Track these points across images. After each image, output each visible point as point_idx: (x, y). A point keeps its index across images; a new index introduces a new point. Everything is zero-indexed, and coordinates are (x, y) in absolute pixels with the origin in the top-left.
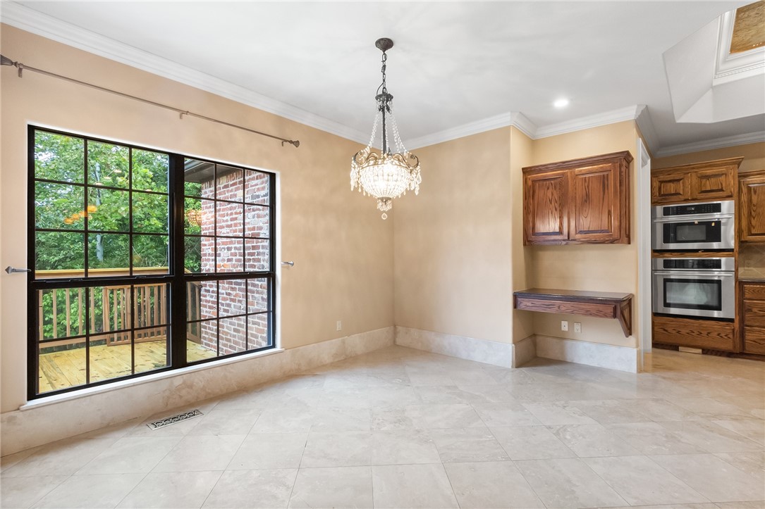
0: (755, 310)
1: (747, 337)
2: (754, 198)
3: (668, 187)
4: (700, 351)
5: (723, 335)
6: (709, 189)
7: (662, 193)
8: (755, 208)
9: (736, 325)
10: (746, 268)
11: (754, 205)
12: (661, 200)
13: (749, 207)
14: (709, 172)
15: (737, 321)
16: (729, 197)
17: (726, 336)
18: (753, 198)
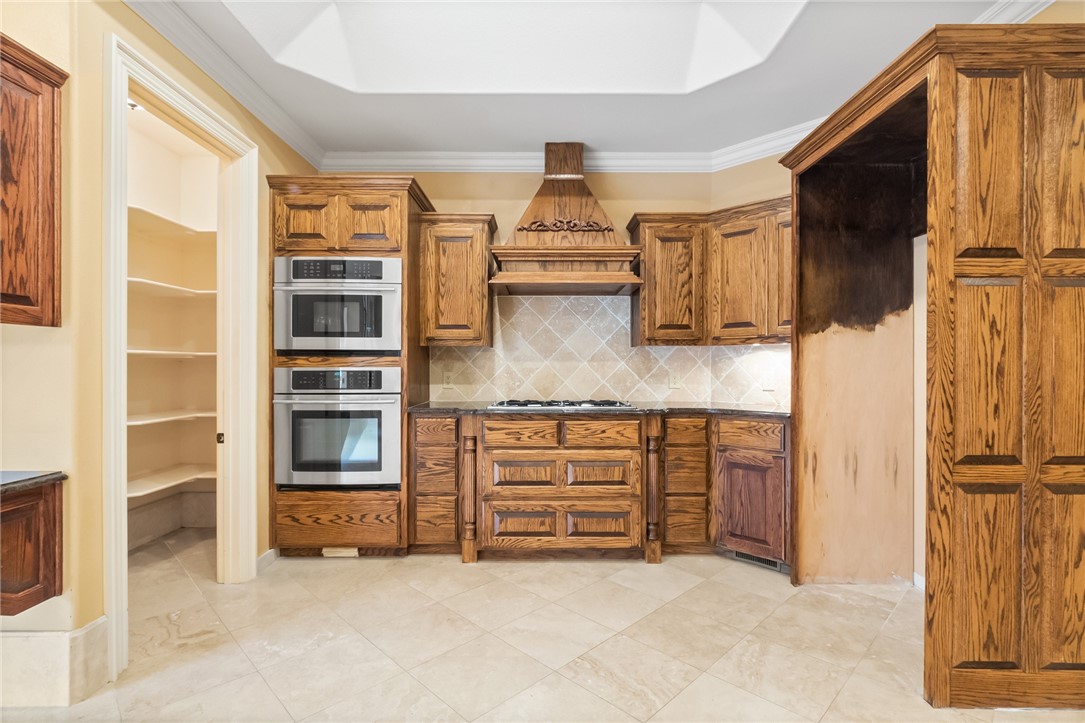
0: (429, 464)
1: (420, 516)
2: (443, 261)
3: (302, 220)
4: (354, 552)
5: (382, 517)
6: (364, 231)
7: (292, 231)
8: (443, 280)
9: (403, 494)
10: (446, 386)
11: (443, 276)
12: (291, 244)
13: (437, 276)
14: (366, 198)
15: (404, 488)
16: (396, 251)
17: (387, 518)
18: (441, 261)
